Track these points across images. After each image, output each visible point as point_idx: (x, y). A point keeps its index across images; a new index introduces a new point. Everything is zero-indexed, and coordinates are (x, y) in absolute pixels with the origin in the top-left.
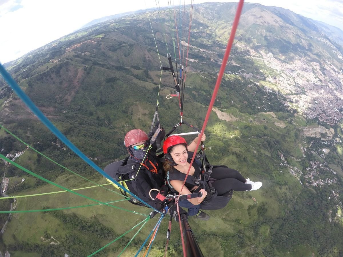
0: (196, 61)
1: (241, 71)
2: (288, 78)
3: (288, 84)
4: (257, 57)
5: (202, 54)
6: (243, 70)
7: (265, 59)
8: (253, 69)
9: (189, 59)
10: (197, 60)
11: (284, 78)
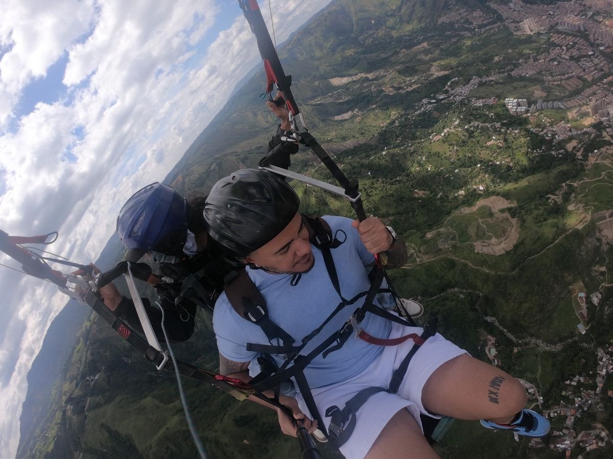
0: (354, 112)
1: (450, 86)
2: (570, 40)
3: (572, 58)
4: (489, 24)
5: (369, 88)
6: (453, 80)
7: (507, 19)
8: (477, 65)
9: (341, 116)
10: (357, 110)
11: (561, 46)
